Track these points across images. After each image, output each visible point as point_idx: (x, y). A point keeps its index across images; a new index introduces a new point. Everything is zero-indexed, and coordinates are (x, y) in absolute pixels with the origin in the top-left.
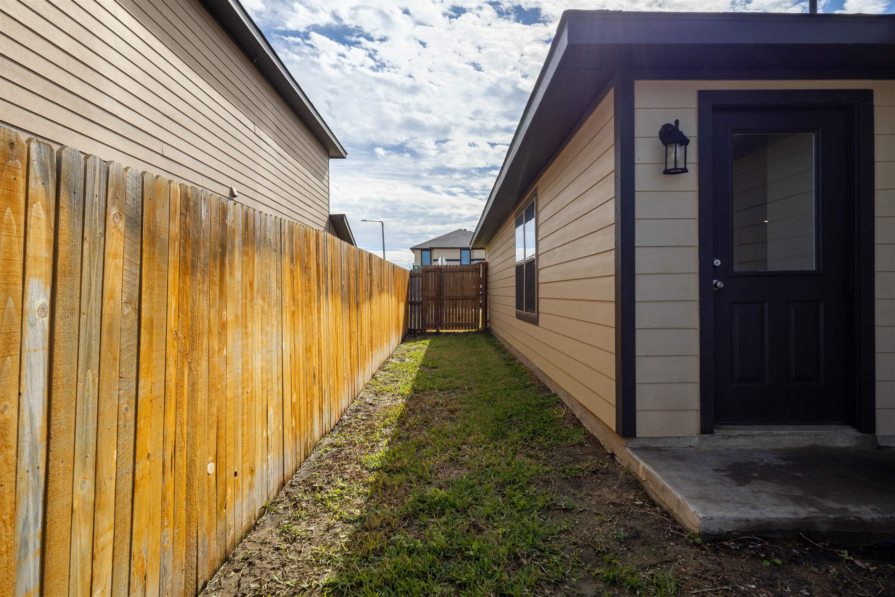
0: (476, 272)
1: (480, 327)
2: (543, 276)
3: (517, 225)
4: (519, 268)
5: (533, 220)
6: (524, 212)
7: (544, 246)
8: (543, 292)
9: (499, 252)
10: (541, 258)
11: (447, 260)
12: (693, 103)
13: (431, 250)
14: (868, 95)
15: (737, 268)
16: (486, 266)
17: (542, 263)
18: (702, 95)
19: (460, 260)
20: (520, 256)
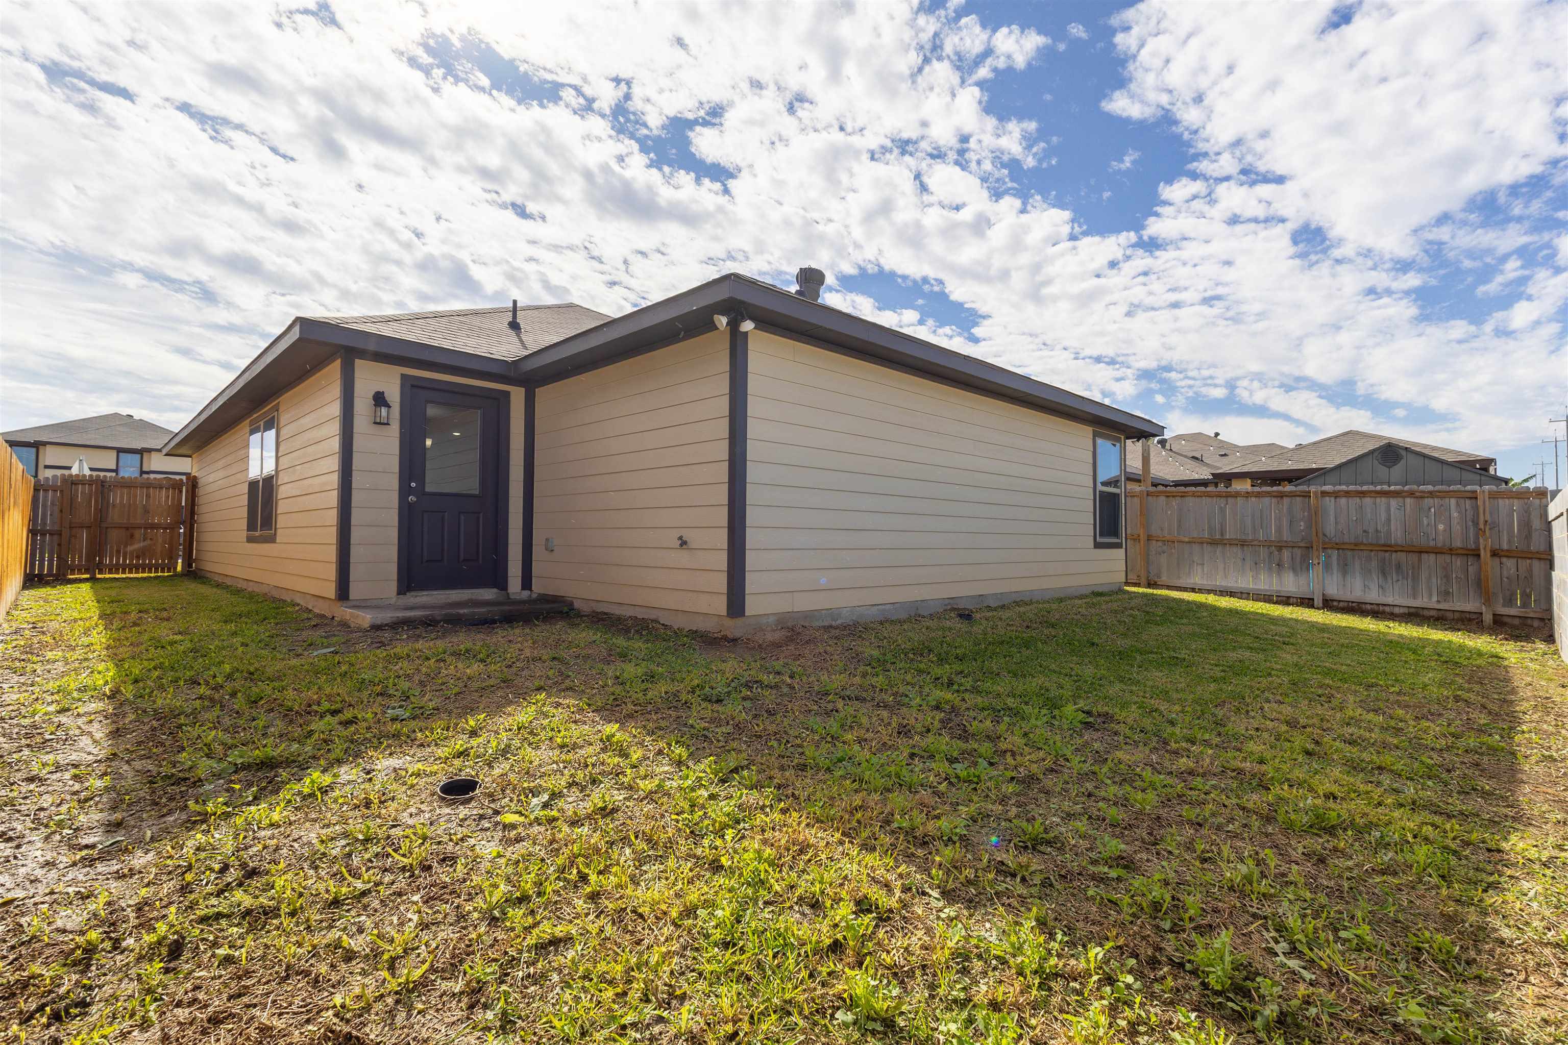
0: (174, 488)
1: (179, 568)
2: (283, 492)
3: (253, 432)
4: (253, 485)
5: (274, 431)
6: (262, 423)
7: (285, 462)
8: (282, 507)
9: (221, 464)
10: (281, 475)
11: (91, 469)
12: (398, 381)
13: (37, 445)
14: (507, 394)
15: (428, 489)
16: (193, 483)
17: (283, 478)
18: (404, 377)
19: (116, 471)
20: (254, 472)
